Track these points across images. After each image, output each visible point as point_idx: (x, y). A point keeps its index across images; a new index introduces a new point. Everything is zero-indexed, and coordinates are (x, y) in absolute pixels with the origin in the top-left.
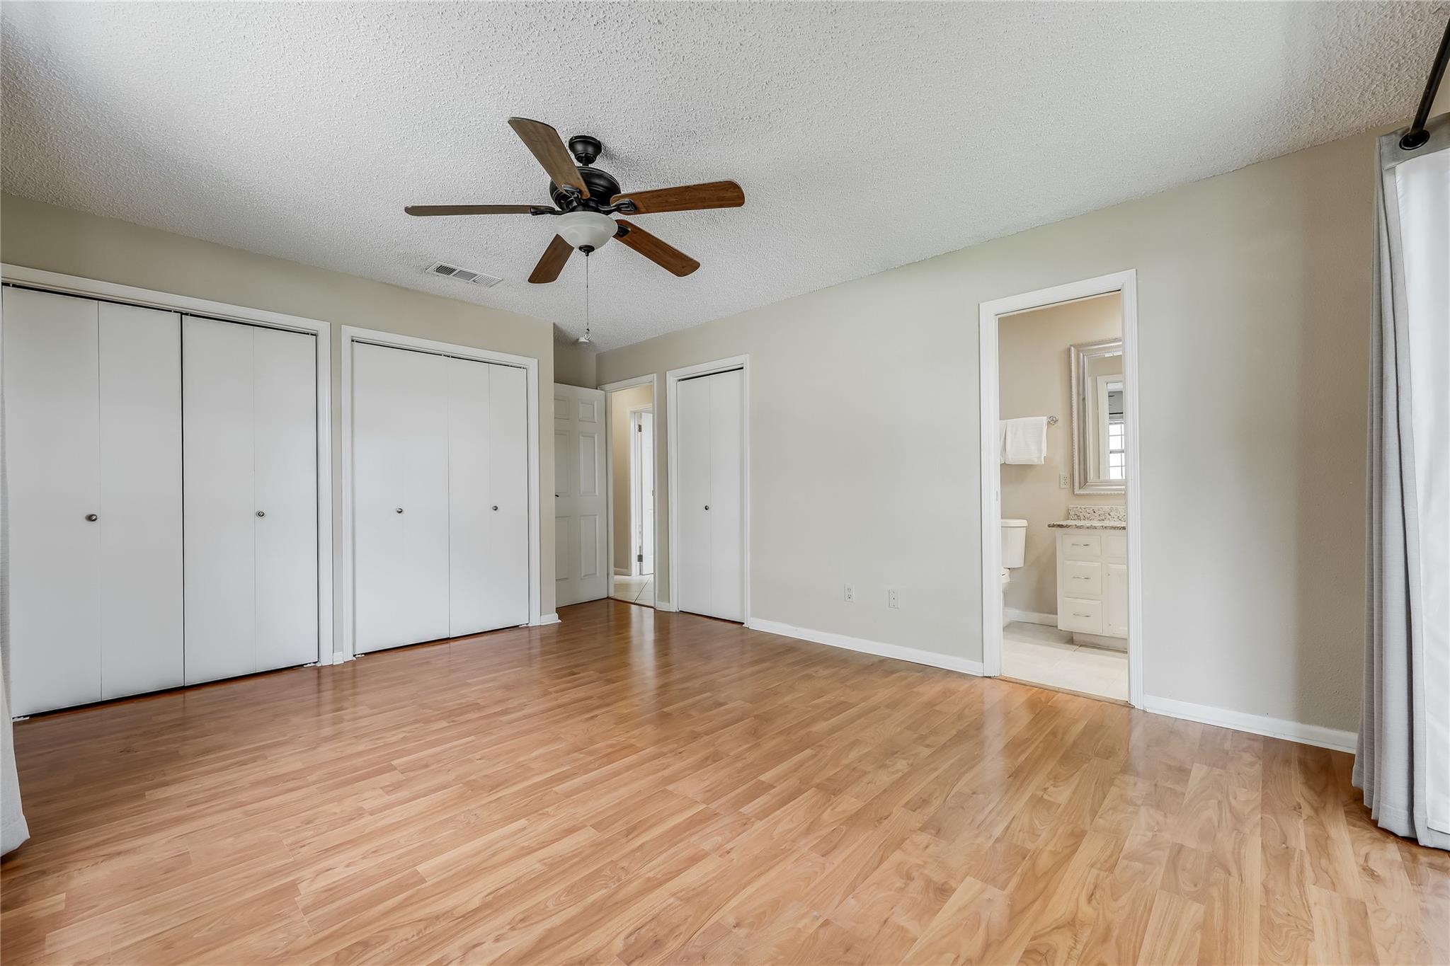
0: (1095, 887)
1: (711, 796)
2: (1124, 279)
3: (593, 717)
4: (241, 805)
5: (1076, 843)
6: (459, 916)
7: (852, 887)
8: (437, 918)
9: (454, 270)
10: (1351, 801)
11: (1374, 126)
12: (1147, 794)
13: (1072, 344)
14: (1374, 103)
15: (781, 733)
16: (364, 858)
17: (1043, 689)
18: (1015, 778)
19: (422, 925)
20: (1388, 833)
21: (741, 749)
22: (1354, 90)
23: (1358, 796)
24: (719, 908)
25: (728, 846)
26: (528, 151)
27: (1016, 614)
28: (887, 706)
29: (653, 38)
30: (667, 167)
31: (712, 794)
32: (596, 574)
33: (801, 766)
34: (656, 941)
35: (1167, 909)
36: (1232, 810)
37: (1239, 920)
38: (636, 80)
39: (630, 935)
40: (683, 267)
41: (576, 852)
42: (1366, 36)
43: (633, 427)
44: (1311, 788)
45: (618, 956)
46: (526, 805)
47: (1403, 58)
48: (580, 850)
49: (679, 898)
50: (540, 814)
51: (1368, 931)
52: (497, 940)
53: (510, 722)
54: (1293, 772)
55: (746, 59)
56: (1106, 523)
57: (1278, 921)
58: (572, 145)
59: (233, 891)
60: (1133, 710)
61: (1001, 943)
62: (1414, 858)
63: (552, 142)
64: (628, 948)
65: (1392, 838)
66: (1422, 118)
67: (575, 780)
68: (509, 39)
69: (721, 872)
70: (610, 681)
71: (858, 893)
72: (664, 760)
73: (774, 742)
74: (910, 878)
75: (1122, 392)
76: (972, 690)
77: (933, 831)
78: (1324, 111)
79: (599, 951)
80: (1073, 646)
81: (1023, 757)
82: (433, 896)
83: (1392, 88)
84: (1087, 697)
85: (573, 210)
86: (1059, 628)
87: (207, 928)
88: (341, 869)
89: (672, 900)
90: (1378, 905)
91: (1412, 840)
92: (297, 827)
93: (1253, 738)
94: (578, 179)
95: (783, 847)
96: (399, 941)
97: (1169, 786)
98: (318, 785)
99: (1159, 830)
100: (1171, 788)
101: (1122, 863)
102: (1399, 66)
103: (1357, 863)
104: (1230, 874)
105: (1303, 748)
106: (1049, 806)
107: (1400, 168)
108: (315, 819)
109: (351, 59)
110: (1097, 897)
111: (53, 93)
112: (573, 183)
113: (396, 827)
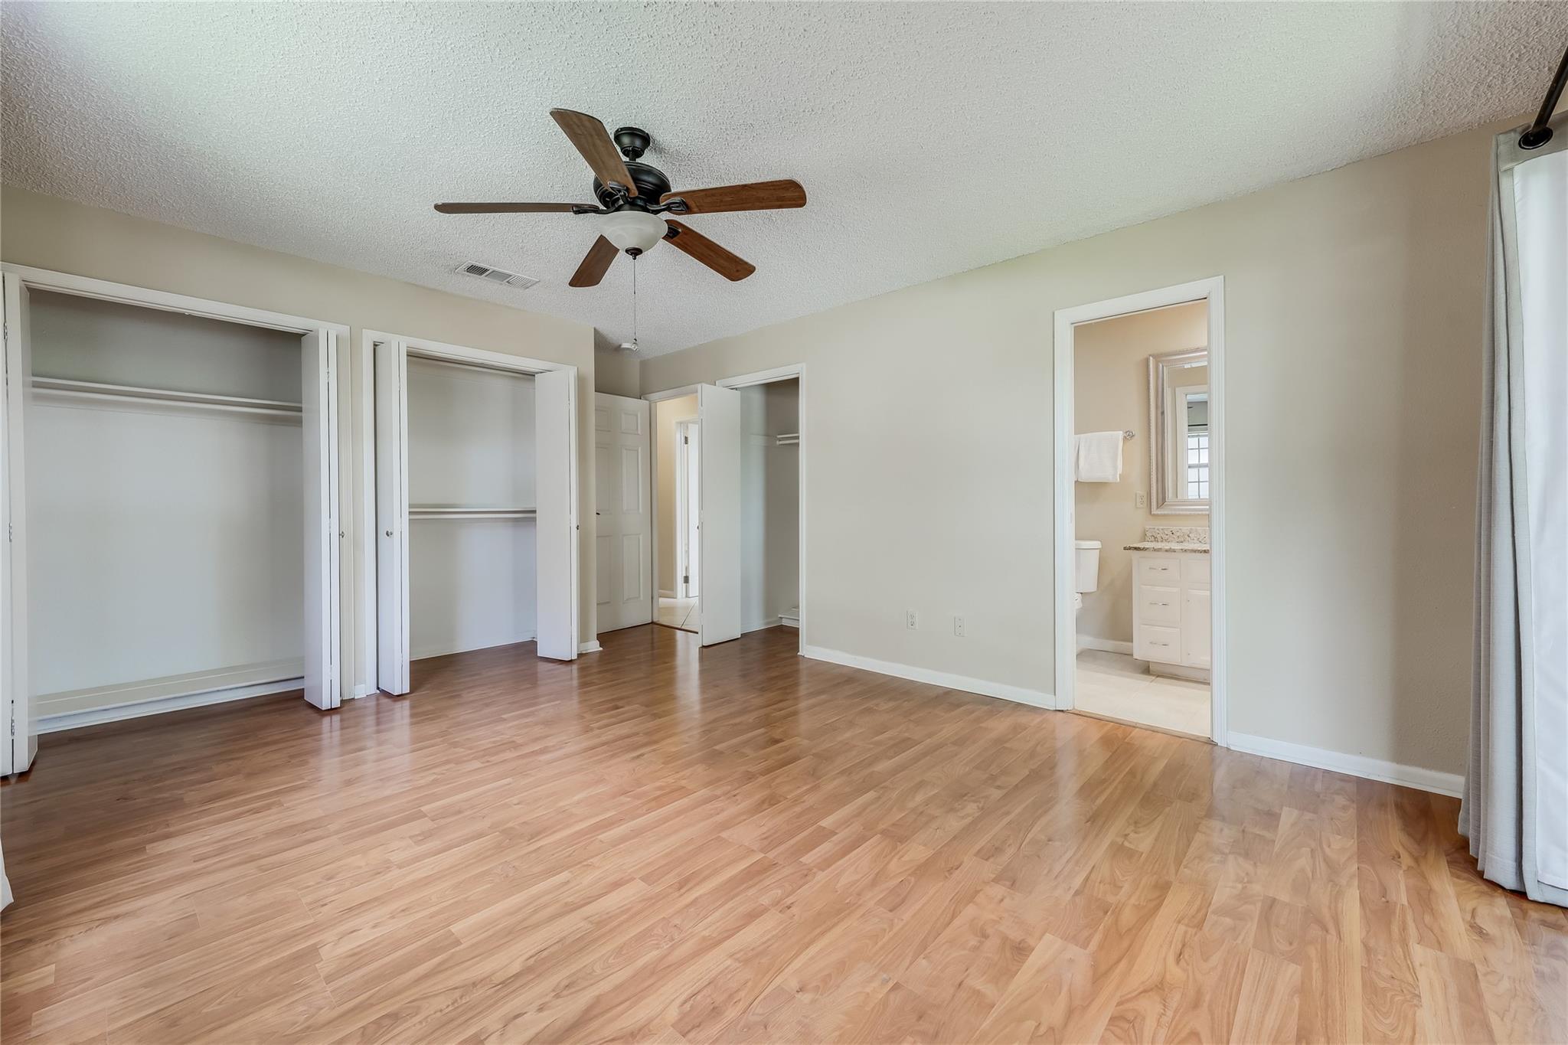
0: (1184, 946)
1: (770, 843)
2: (1210, 286)
3: (638, 757)
4: (252, 859)
5: (1160, 896)
6: (498, 983)
7: (924, 946)
8: (474, 984)
9: (487, 270)
10: (1453, 850)
11: (1488, 121)
12: (1234, 841)
13: (1150, 353)
14: (1489, 97)
15: (842, 773)
16: (393, 917)
17: (1119, 724)
18: (1093, 822)
19: (457, 994)
20: (1495, 886)
21: (799, 791)
22: (1468, 82)
23: (1464, 844)
24: (780, 971)
25: (789, 901)
26: (570, 143)
27: (1089, 642)
28: (954, 743)
29: (708, 21)
30: (721, 162)
31: (770, 842)
32: (640, 596)
33: (864, 809)
34: (714, 1008)
35: (1262, 970)
36: (1327, 860)
37: (1339, 983)
38: (689, 67)
39: (685, 1002)
40: (738, 271)
41: (624, 908)
42: (1485, 24)
43: (679, 438)
44: (1410, 835)
45: (672, 1026)
46: (569, 856)
47: (1525, 47)
48: (629, 906)
49: (737, 960)
50: (585, 866)
51: (1480, 996)
52: (540, 1009)
53: (549, 763)
54: (1389, 817)
55: (810, 46)
56: (1186, 546)
57: (1382, 984)
58: (617, 137)
59: (248, 957)
60: (1216, 747)
61: (1085, 1008)
62: (1525, 913)
63: (598, 135)
64: (683, 1016)
65: (1500, 891)
66: (1546, 115)
67: (622, 827)
68: (550, 20)
69: (782, 929)
70: (656, 716)
71: (930, 953)
72: (717, 804)
73: (836, 782)
74: (985, 936)
75: (1207, 402)
76: (1044, 726)
77: (1008, 883)
78: (1434, 105)
79: (652, 1021)
80: (1151, 677)
81: (1099, 801)
82: (469, 960)
83: (1510, 80)
84: (1165, 733)
85: (618, 209)
86: (1135, 657)
87: (218, 1001)
88: (366, 931)
89: (729, 962)
90: (1488, 967)
91: (1521, 894)
92: (318, 883)
93: (1346, 778)
94: (626, 175)
95: (847, 901)
96: (432, 1012)
97: (1258, 832)
98: (340, 836)
99: (1248, 882)
100: (1259, 835)
101: (1211, 918)
102: (1520, 56)
103: (1463, 920)
104: (1327, 932)
105: (1399, 789)
106: (1131, 854)
107: (1519, 169)
108: (337, 874)
109: (373, 38)
110: (1186, 957)
111: (31, 67)
112: (619, 180)
113: (428, 881)
